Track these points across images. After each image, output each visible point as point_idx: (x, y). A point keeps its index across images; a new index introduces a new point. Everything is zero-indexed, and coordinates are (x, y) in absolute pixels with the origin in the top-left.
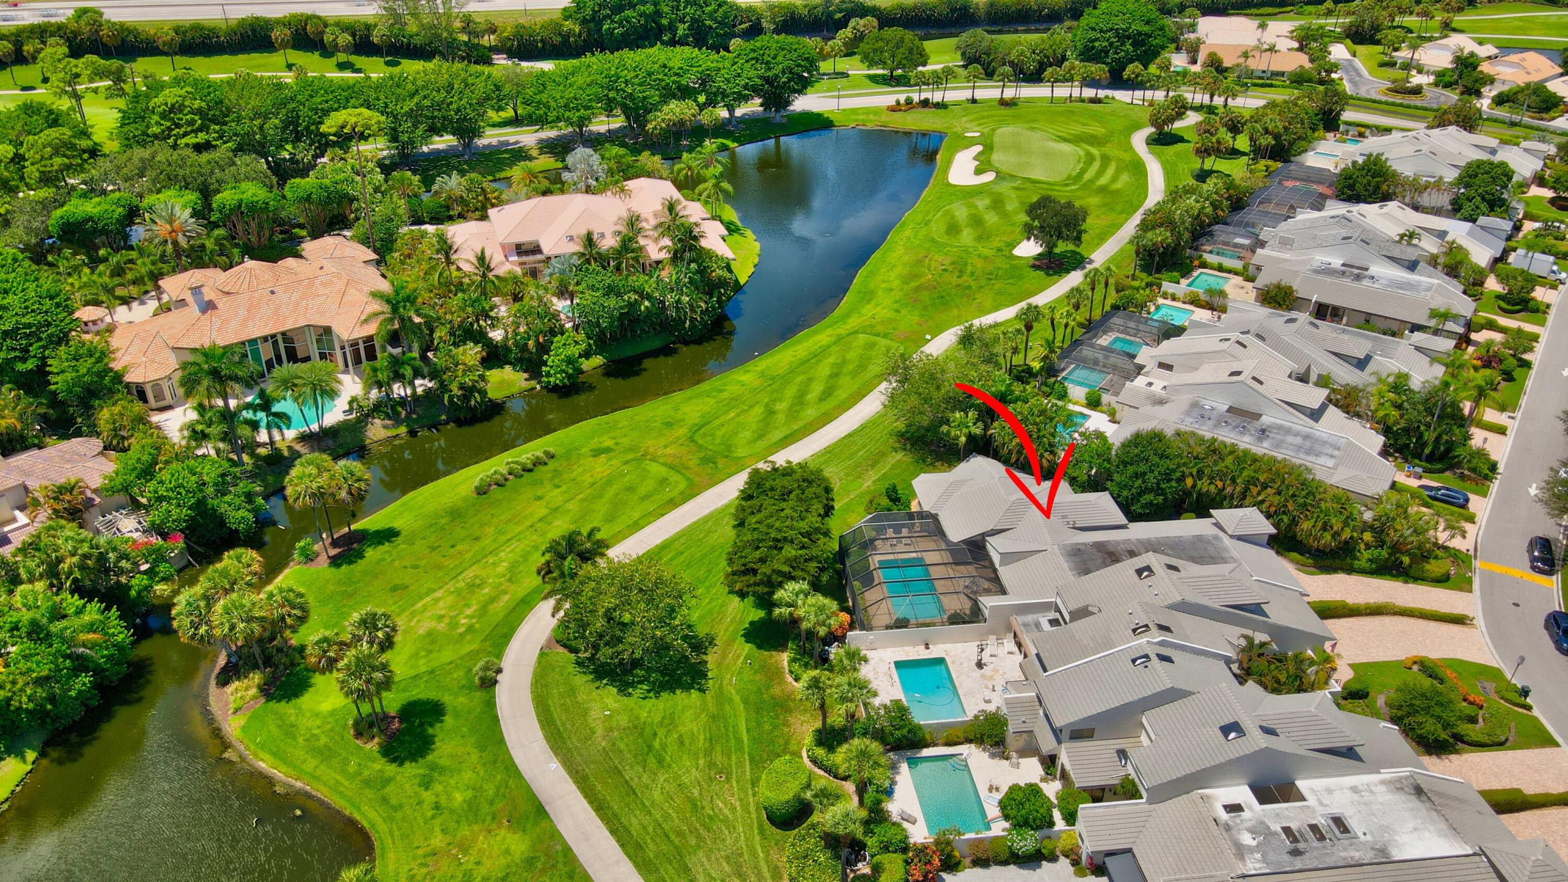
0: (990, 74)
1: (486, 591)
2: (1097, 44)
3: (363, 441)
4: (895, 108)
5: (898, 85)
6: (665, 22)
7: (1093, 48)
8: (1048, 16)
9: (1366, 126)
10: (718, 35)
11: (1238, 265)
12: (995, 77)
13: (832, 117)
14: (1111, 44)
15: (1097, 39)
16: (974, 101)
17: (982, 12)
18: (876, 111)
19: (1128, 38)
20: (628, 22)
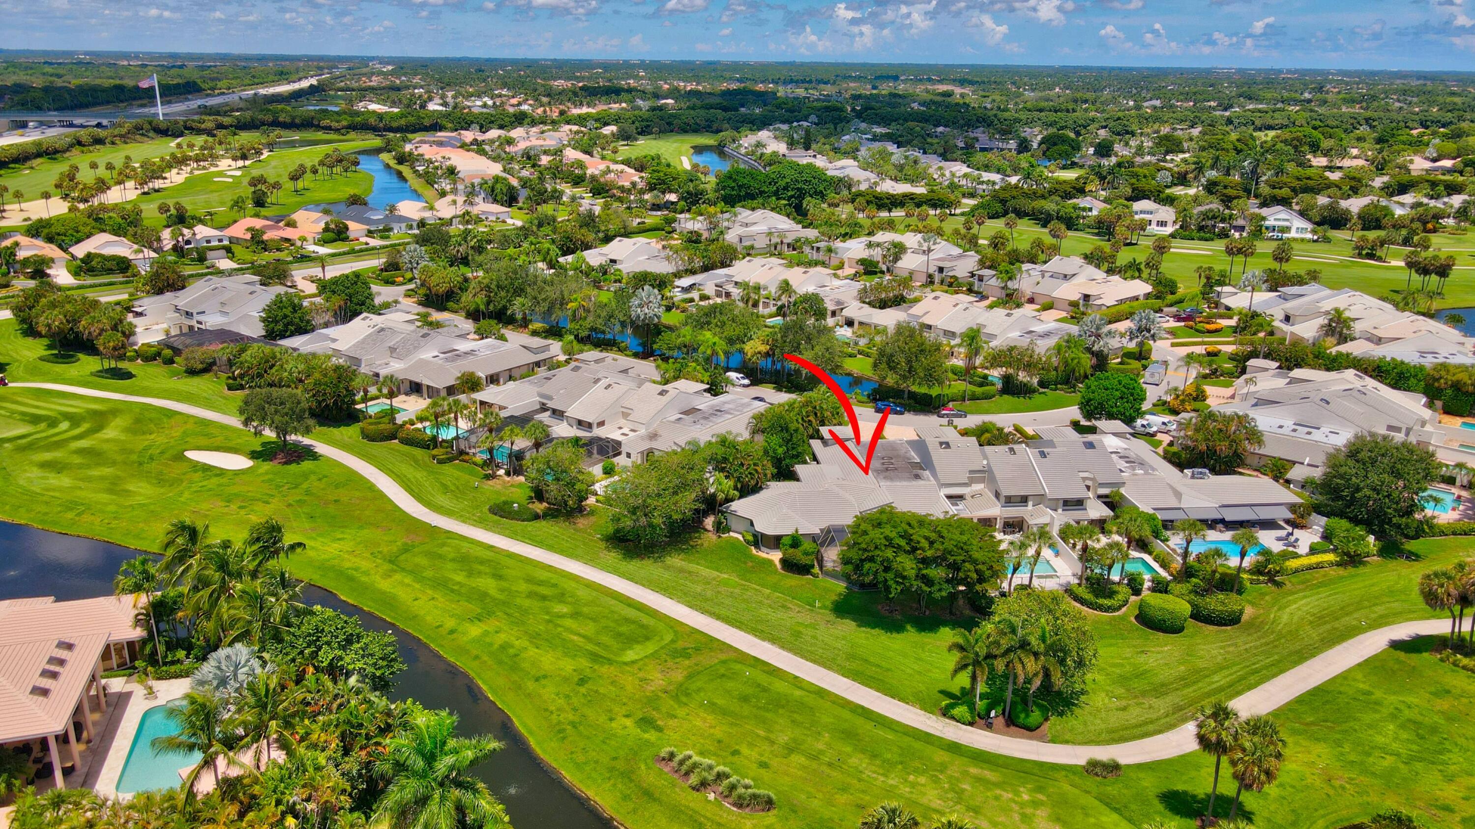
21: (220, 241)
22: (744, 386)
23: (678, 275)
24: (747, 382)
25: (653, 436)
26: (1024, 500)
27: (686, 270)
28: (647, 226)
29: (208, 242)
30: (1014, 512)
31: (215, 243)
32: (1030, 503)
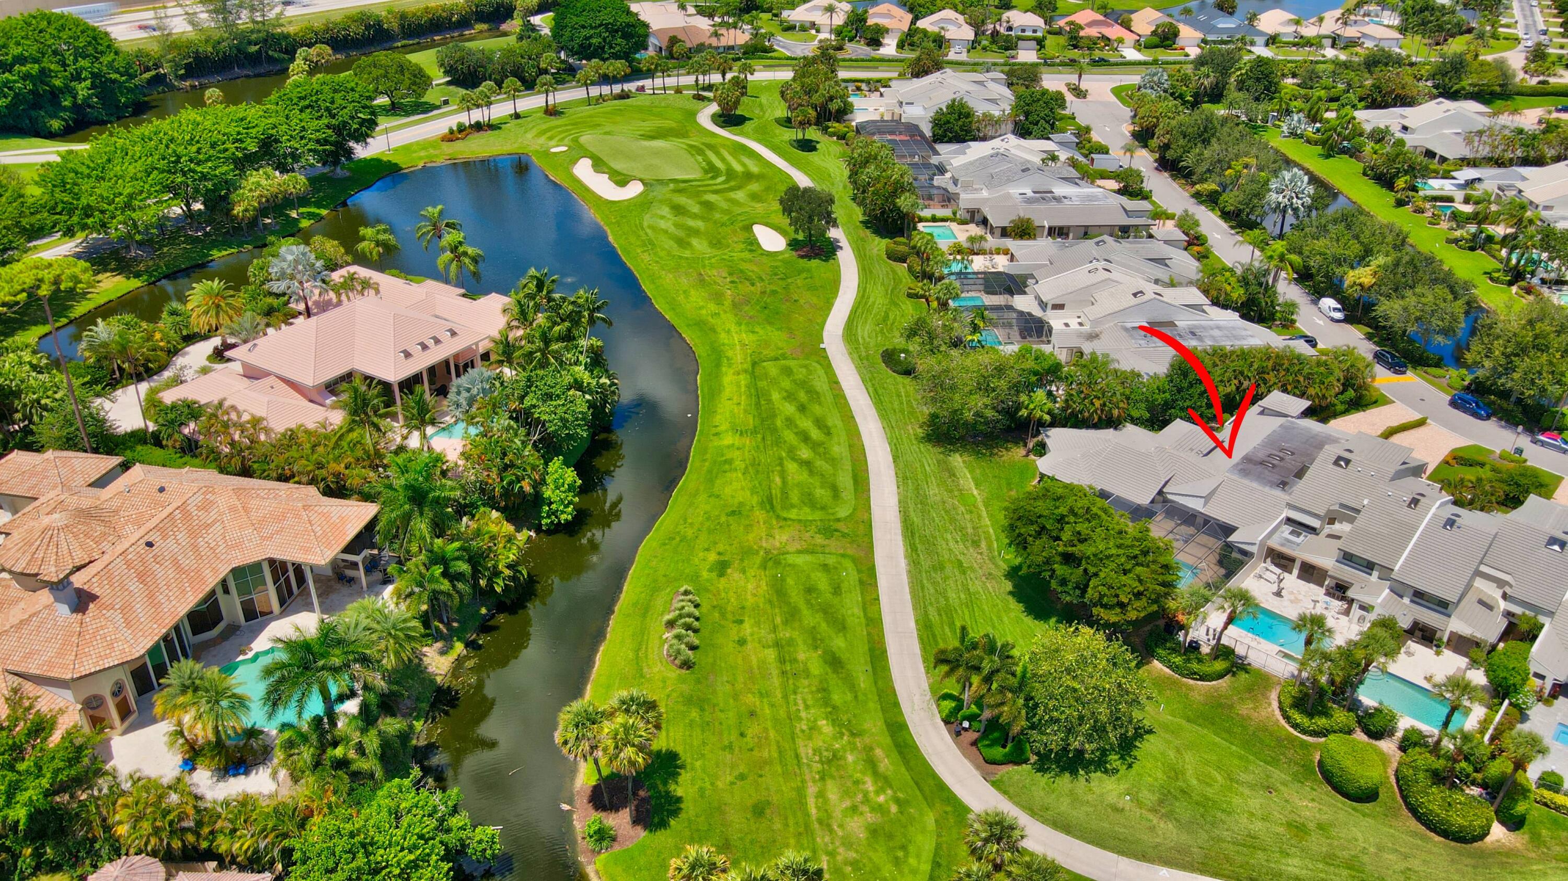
0: (529, 85)
1: (850, 758)
2: (594, 41)
3: (433, 682)
4: (451, 137)
5: (408, 114)
6: (58, 83)
7: (590, 45)
8: (458, 21)
9: (862, 81)
10: (130, 90)
11: (946, 212)
12: (537, 88)
13: (395, 159)
14: (604, 39)
15: (591, 37)
16: (517, 116)
17: (395, 26)
18: (425, 145)
19: (617, 31)
20: (10, 89)
21: (1035, 31)
22: (1333, 320)
23: (1467, 162)
24: (1339, 315)
25: (1092, 337)
26: (1369, 566)
27: (1490, 159)
28: (1548, 88)
29: (1023, 31)
30: (1347, 573)
31: (1029, 33)
32: (1375, 574)
